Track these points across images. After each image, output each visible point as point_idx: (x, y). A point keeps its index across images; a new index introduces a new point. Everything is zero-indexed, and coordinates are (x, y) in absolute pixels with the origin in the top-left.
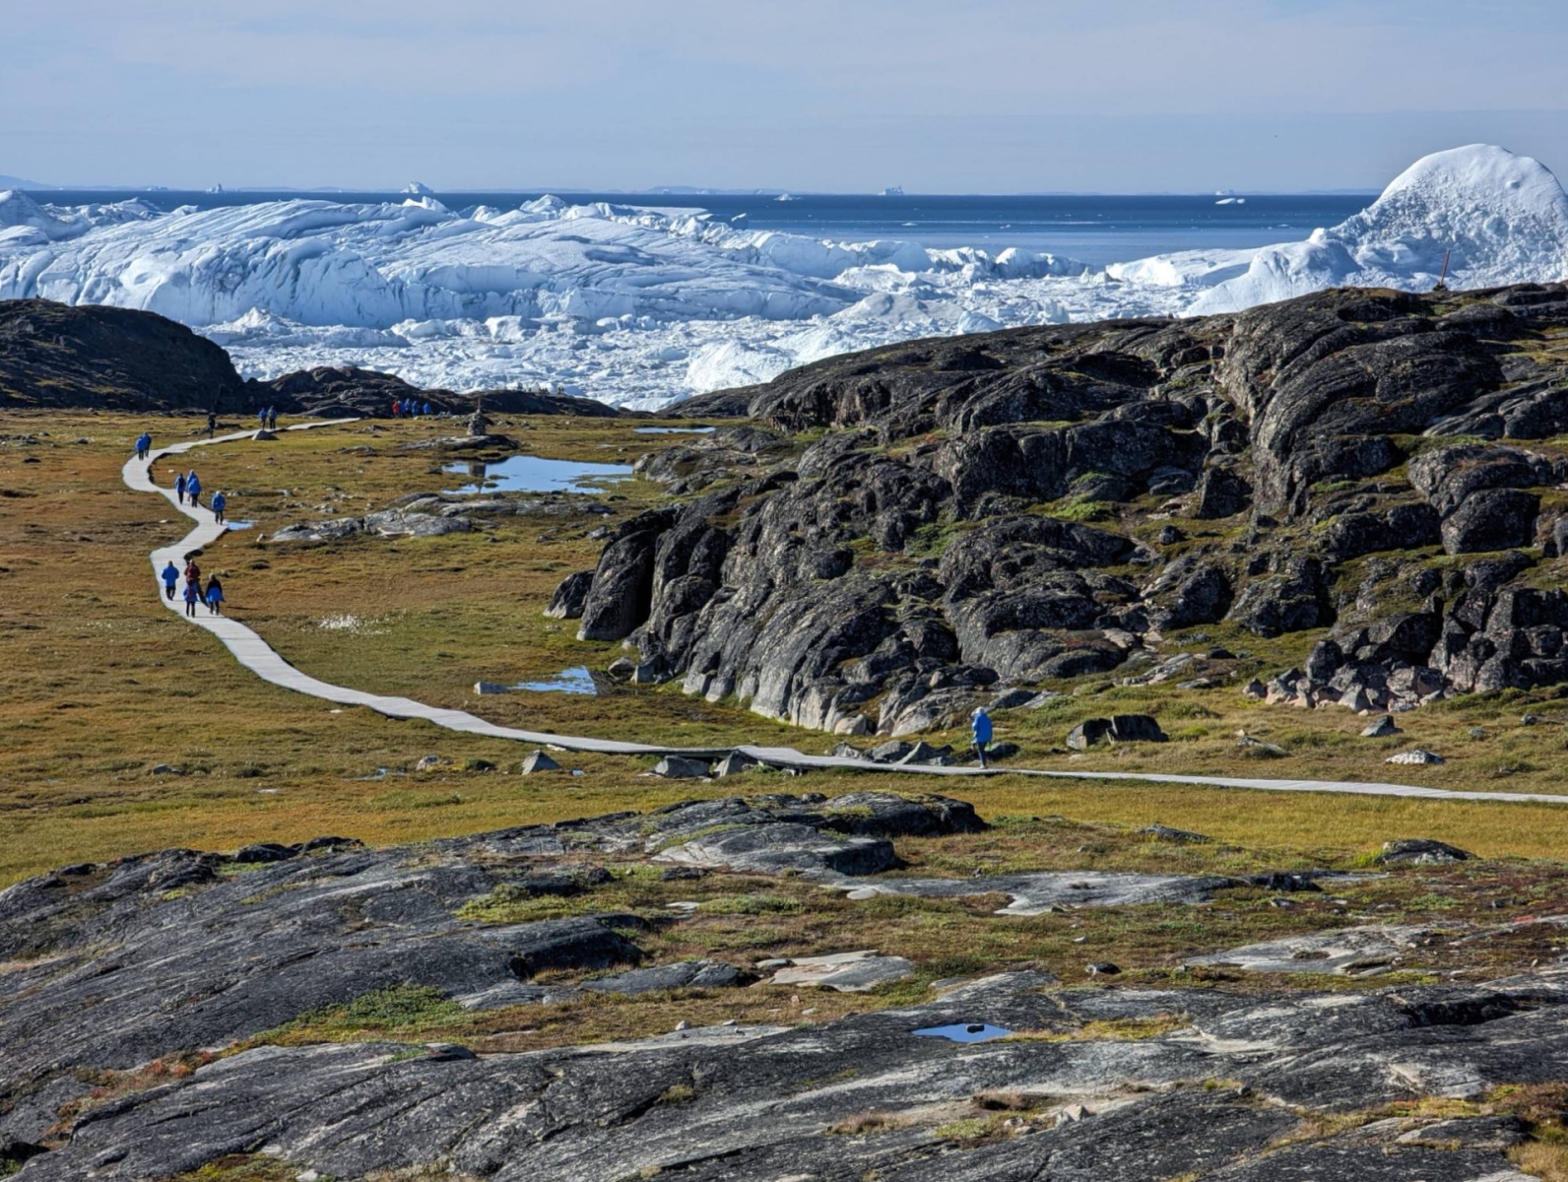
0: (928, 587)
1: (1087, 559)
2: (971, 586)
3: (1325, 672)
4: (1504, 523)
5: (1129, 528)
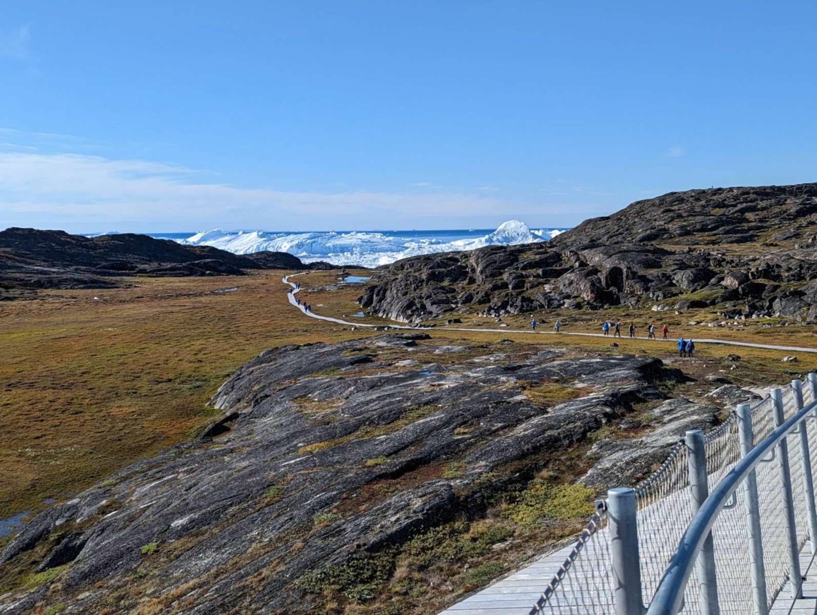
0: (421, 297)
1: (448, 292)
2: (428, 297)
3: (489, 311)
4: (519, 285)
5: (455, 287)
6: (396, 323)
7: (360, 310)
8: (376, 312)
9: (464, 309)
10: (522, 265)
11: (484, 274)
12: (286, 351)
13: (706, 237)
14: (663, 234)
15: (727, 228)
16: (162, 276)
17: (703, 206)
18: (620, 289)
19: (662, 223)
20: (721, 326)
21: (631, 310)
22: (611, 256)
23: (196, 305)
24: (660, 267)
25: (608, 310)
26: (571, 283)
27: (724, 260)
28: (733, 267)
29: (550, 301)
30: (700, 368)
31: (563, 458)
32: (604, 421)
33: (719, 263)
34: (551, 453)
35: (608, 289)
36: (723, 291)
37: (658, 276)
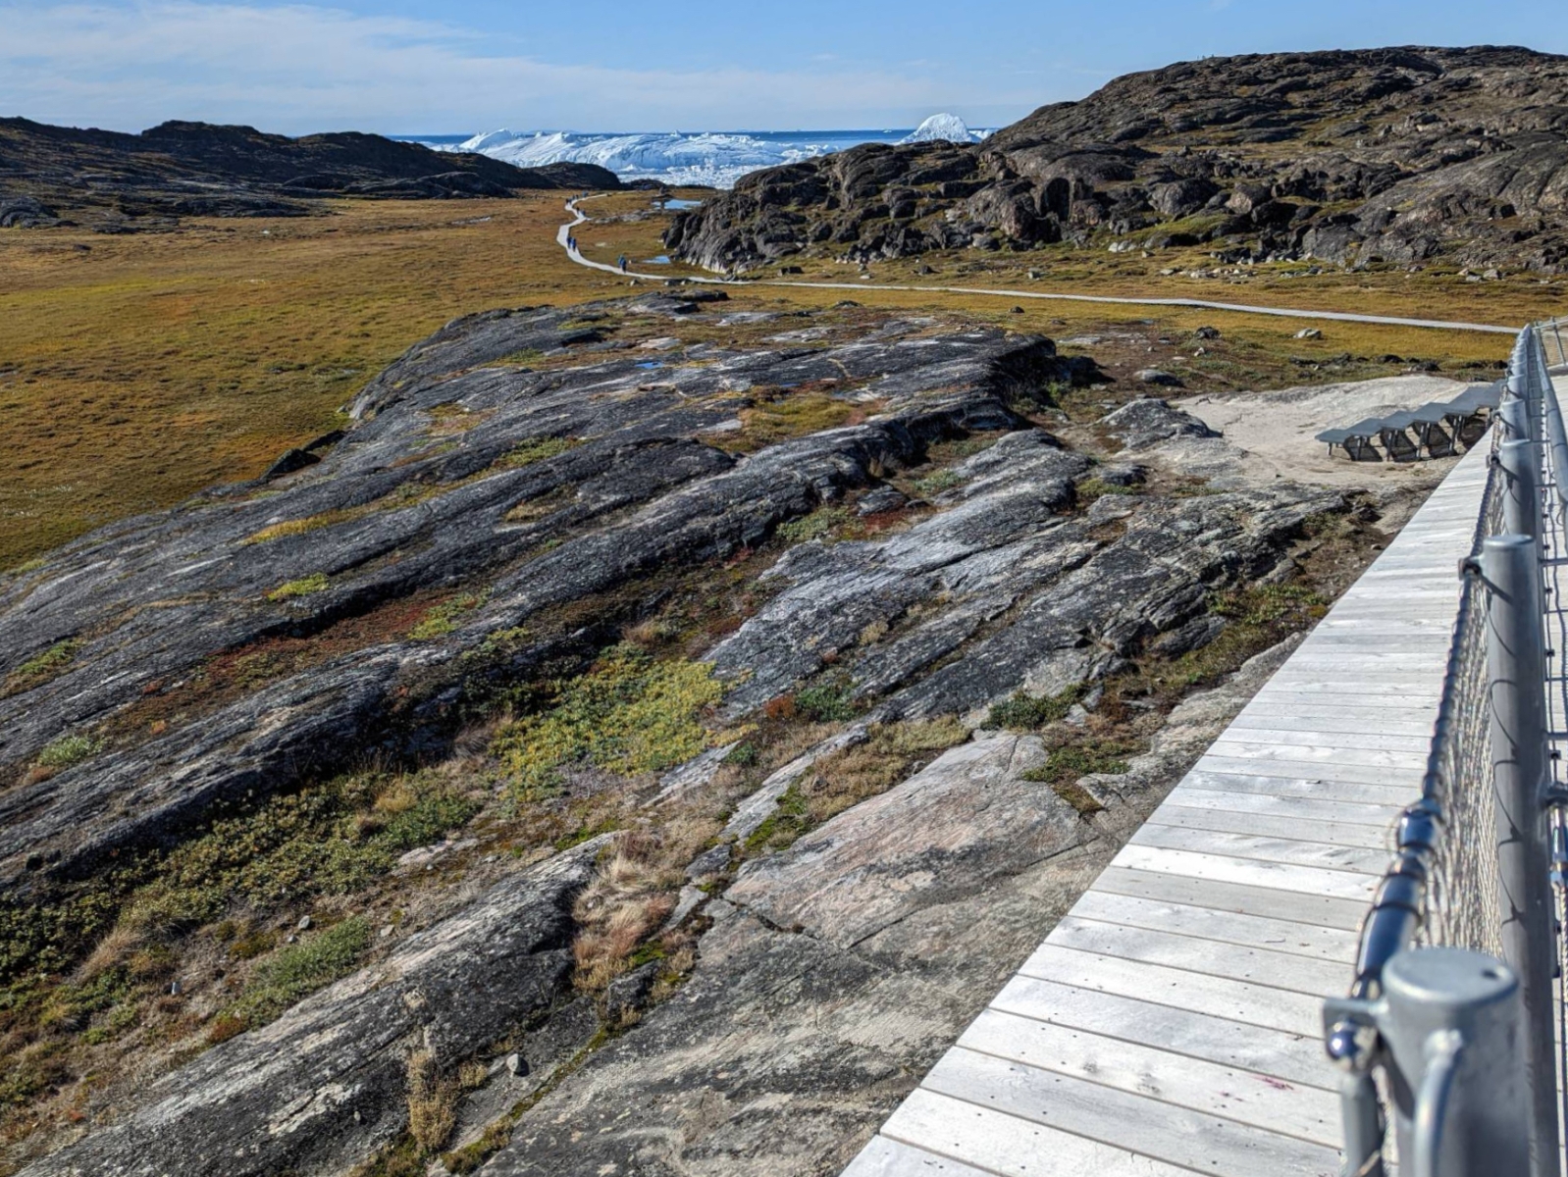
0: (750, 231)
1: (794, 222)
2: (761, 231)
3: (853, 253)
4: (907, 210)
5: (806, 213)
6: (708, 274)
7: (662, 252)
8: (683, 255)
9: (814, 251)
10: (913, 177)
11: (852, 192)
12: (487, 319)
13: (1221, 132)
14: (1155, 129)
15: (1256, 117)
16: (386, 197)
17: (1224, 83)
18: (1063, 217)
19: (1154, 110)
20: (1211, 276)
21: (1077, 252)
22: (1054, 160)
23: (410, 244)
24: (1131, 178)
25: (1044, 252)
26: (987, 207)
27: (1236, 165)
28: (1250, 177)
29: (950, 236)
30: (1142, 353)
31: (705, 586)
32: (826, 494)
33: (1228, 171)
34: (684, 573)
35: (1044, 215)
36: (1225, 217)
37: (1126, 194)
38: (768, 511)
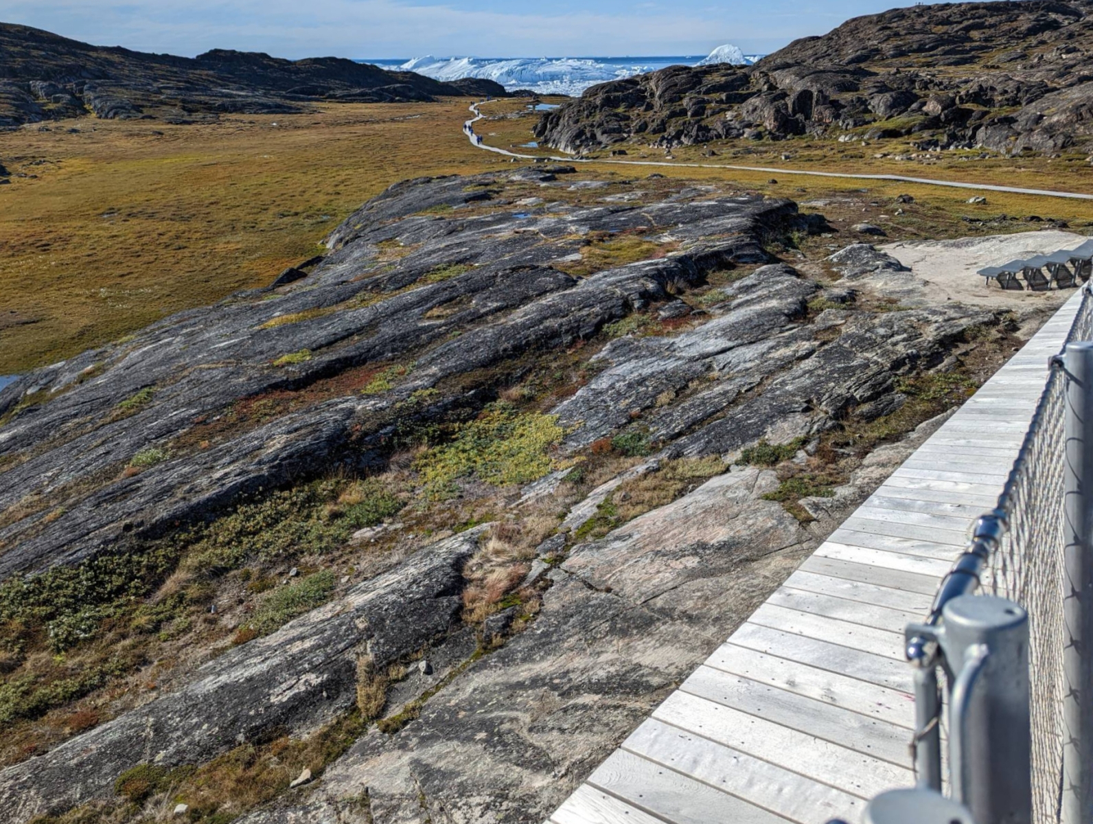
0: (592, 126)
1: (622, 120)
2: (600, 125)
4: (699, 112)
5: (631, 114)
7: (533, 140)
8: (546, 141)
9: (635, 140)
10: (705, 89)
11: (662, 99)
12: (416, 184)
13: (922, 58)
14: (875, 55)
15: (947, 48)
17: (925, 24)
18: (808, 117)
19: (875, 42)
20: (910, 159)
21: (817, 141)
22: (803, 77)
23: (368, 132)
24: (857, 90)
25: (794, 142)
26: (755, 110)
27: (931, 81)
28: (941, 90)
29: (728, 129)
30: (858, 212)
31: (554, 365)
32: (637, 305)
33: (925, 85)
34: (540, 356)
35: (794, 115)
36: (922, 117)
37: (852, 101)
38: (597, 315)
